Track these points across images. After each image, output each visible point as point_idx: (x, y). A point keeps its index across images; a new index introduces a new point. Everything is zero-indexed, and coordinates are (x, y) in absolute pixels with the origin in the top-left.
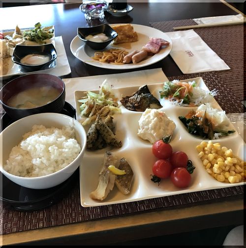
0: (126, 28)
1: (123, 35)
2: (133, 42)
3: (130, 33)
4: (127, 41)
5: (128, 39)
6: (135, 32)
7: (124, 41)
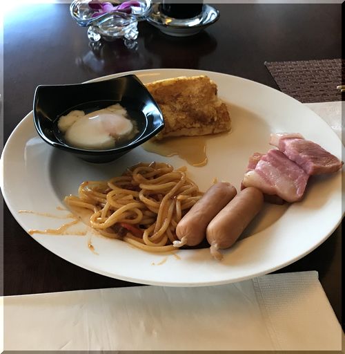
0: (195, 90)
1: (183, 111)
2: (213, 134)
3: (206, 109)
4: (194, 132)
5: (198, 125)
6: (224, 105)
7: (184, 132)
